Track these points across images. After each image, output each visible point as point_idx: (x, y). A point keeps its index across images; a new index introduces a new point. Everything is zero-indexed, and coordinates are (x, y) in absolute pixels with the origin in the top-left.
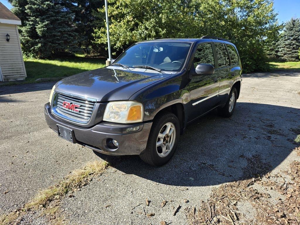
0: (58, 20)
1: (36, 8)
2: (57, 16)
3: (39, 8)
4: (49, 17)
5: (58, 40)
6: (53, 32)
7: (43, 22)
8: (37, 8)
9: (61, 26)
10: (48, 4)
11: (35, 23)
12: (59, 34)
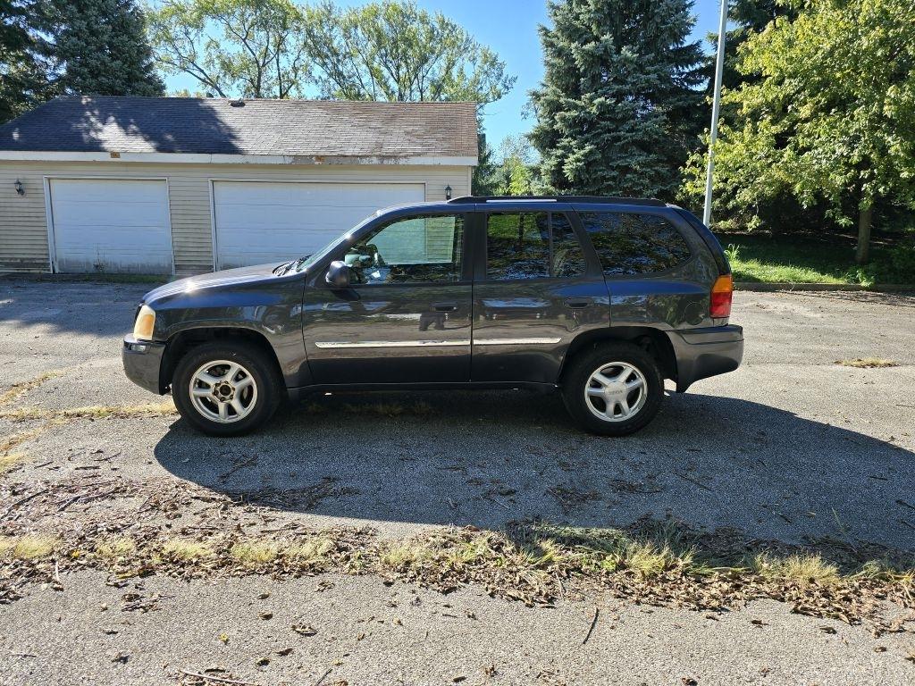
0: (618, 139)
1: (574, 118)
2: (620, 128)
3: (578, 115)
4: (600, 134)
5: (610, 188)
6: (600, 171)
7: (583, 148)
8: (576, 117)
9: (626, 153)
10: (601, 104)
11: (568, 149)
12: (615, 173)
